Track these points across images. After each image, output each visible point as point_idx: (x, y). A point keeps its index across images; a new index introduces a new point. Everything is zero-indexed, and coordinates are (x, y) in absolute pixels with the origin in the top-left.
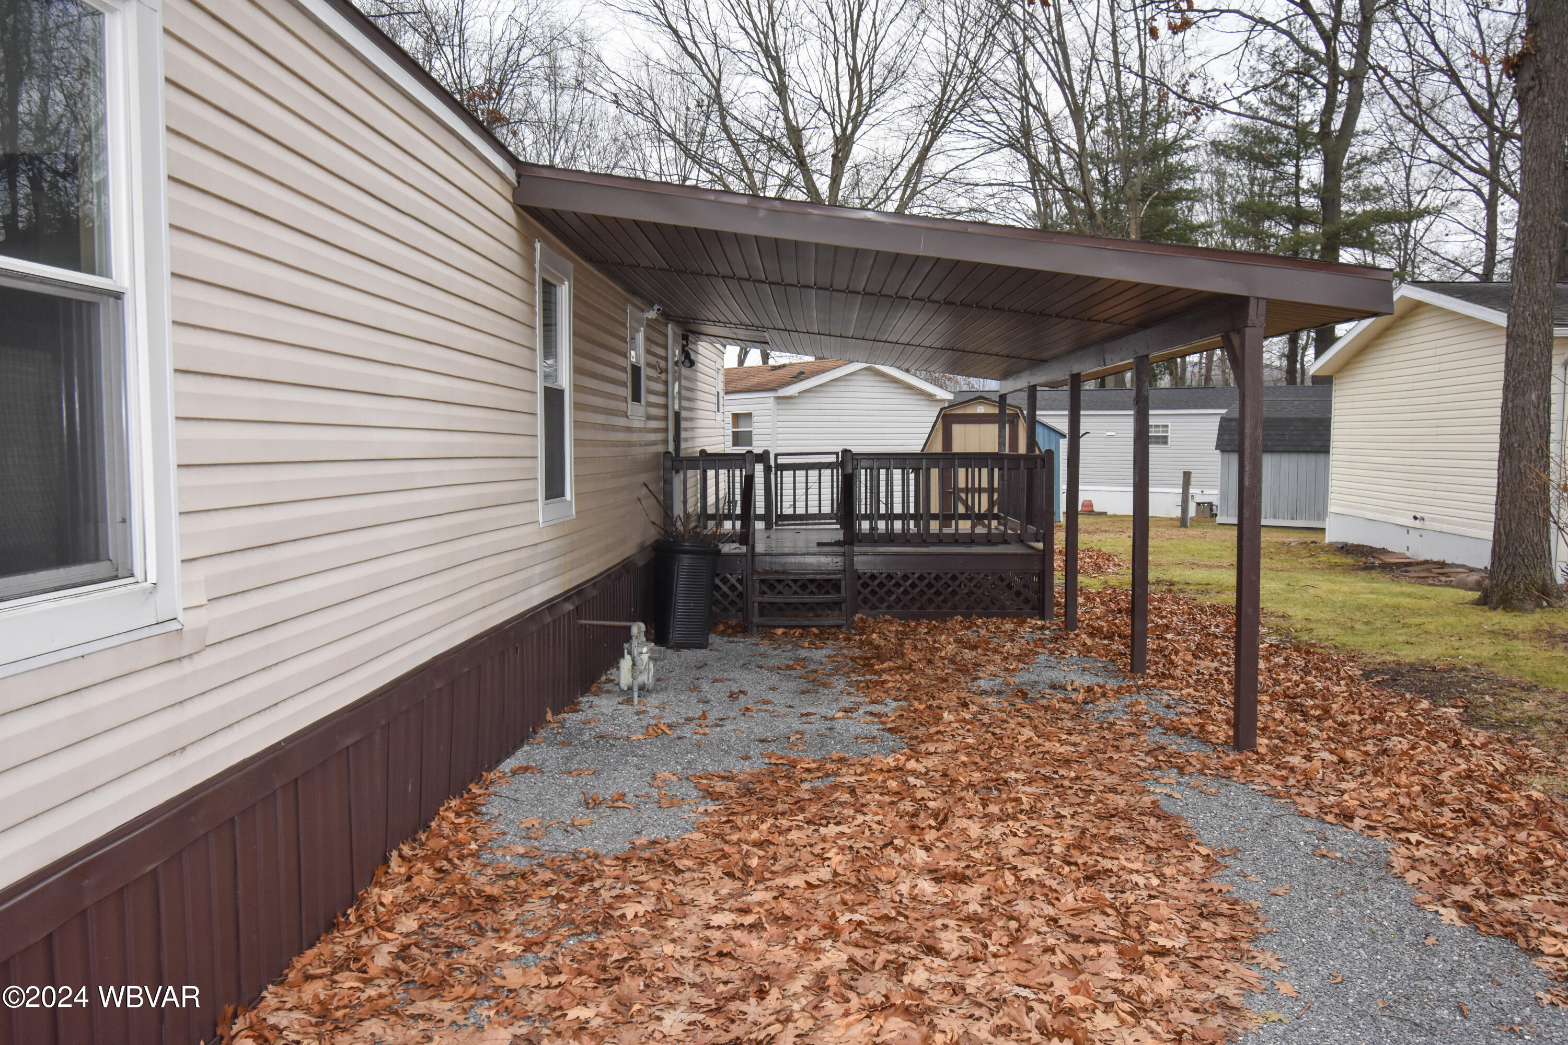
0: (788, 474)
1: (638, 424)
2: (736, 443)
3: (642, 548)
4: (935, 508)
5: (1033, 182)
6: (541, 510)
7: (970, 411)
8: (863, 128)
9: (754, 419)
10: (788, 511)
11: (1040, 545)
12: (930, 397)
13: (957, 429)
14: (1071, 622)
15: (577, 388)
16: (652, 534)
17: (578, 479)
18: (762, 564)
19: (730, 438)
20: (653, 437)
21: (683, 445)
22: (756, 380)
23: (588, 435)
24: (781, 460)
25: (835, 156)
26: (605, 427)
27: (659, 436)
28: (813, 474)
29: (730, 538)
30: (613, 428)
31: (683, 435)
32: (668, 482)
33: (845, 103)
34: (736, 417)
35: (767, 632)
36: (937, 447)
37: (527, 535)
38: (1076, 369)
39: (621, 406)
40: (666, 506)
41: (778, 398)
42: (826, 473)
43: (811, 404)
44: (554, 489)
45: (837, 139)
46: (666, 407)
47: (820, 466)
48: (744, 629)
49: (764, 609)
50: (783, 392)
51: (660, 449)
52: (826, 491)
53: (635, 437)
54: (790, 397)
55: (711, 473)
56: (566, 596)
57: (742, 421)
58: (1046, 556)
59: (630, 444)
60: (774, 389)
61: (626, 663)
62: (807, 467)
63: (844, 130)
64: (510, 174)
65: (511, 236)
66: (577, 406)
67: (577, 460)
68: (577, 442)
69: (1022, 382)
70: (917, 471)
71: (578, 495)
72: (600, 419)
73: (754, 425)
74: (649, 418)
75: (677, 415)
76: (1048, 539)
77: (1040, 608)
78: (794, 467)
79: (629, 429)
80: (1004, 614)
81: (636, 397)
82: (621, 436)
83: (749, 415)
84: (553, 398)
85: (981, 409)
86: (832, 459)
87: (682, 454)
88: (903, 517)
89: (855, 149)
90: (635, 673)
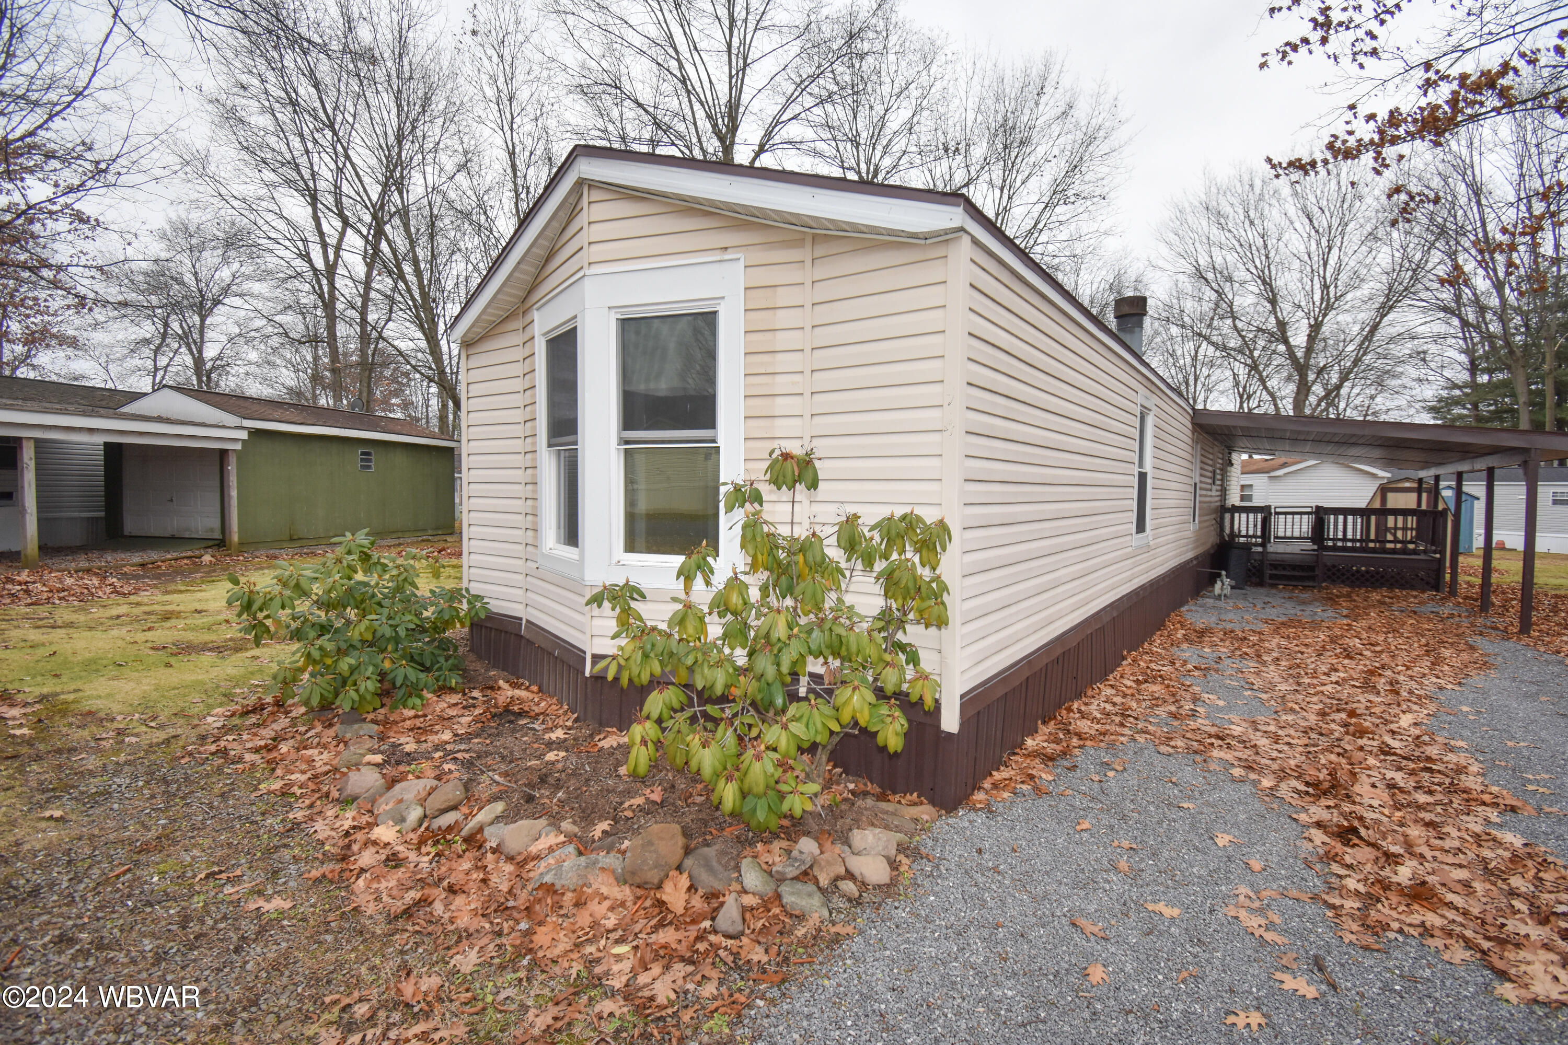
0: (1282, 517)
3: (1213, 546)
4: (1372, 537)
5: (1463, 332)
6: (1192, 526)
7: (1400, 485)
8: (1328, 318)
9: (1255, 488)
10: (1281, 534)
11: (1438, 556)
12: (1374, 476)
13: (1390, 496)
14: (1453, 592)
15: (1200, 482)
17: (1199, 516)
18: (1271, 557)
20: (1216, 499)
21: (1226, 502)
22: (1255, 467)
23: (1202, 499)
24: (1278, 510)
25: (1309, 336)
26: (1205, 496)
27: (1218, 499)
28: (1297, 517)
29: (1256, 545)
31: (1224, 498)
32: (1223, 519)
33: (1318, 303)
34: (1243, 486)
35: (1274, 586)
36: (1377, 505)
37: (1189, 532)
38: (1460, 469)
40: (1222, 528)
41: (1270, 477)
42: (1305, 517)
43: (1294, 480)
44: (1194, 519)
45: (1311, 326)
47: (1301, 513)
48: (1261, 584)
49: (1272, 577)
50: (1273, 474)
51: (1218, 504)
52: (1305, 525)
53: (1211, 500)
54: (1278, 476)
55: (1237, 515)
56: (1195, 558)
57: (1247, 489)
58: (1441, 561)
59: (1210, 503)
60: (1268, 472)
61: (1217, 586)
62: (1293, 513)
63: (1316, 319)
64: (1190, 411)
65: (1189, 433)
66: (1200, 488)
67: (1199, 509)
68: (1199, 502)
69: (1432, 472)
70: (1362, 516)
71: (1199, 522)
72: (1204, 493)
73: (1252, 491)
75: (1222, 488)
76: (1443, 552)
77: (1437, 587)
78: (1286, 513)
79: (1211, 496)
80: (1413, 588)
82: (1208, 500)
83: (1250, 486)
84: (1194, 485)
85: (1407, 485)
86: (1309, 510)
87: (1224, 506)
88: (1353, 540)
89: (1324, 329)
90: (1222, 589)
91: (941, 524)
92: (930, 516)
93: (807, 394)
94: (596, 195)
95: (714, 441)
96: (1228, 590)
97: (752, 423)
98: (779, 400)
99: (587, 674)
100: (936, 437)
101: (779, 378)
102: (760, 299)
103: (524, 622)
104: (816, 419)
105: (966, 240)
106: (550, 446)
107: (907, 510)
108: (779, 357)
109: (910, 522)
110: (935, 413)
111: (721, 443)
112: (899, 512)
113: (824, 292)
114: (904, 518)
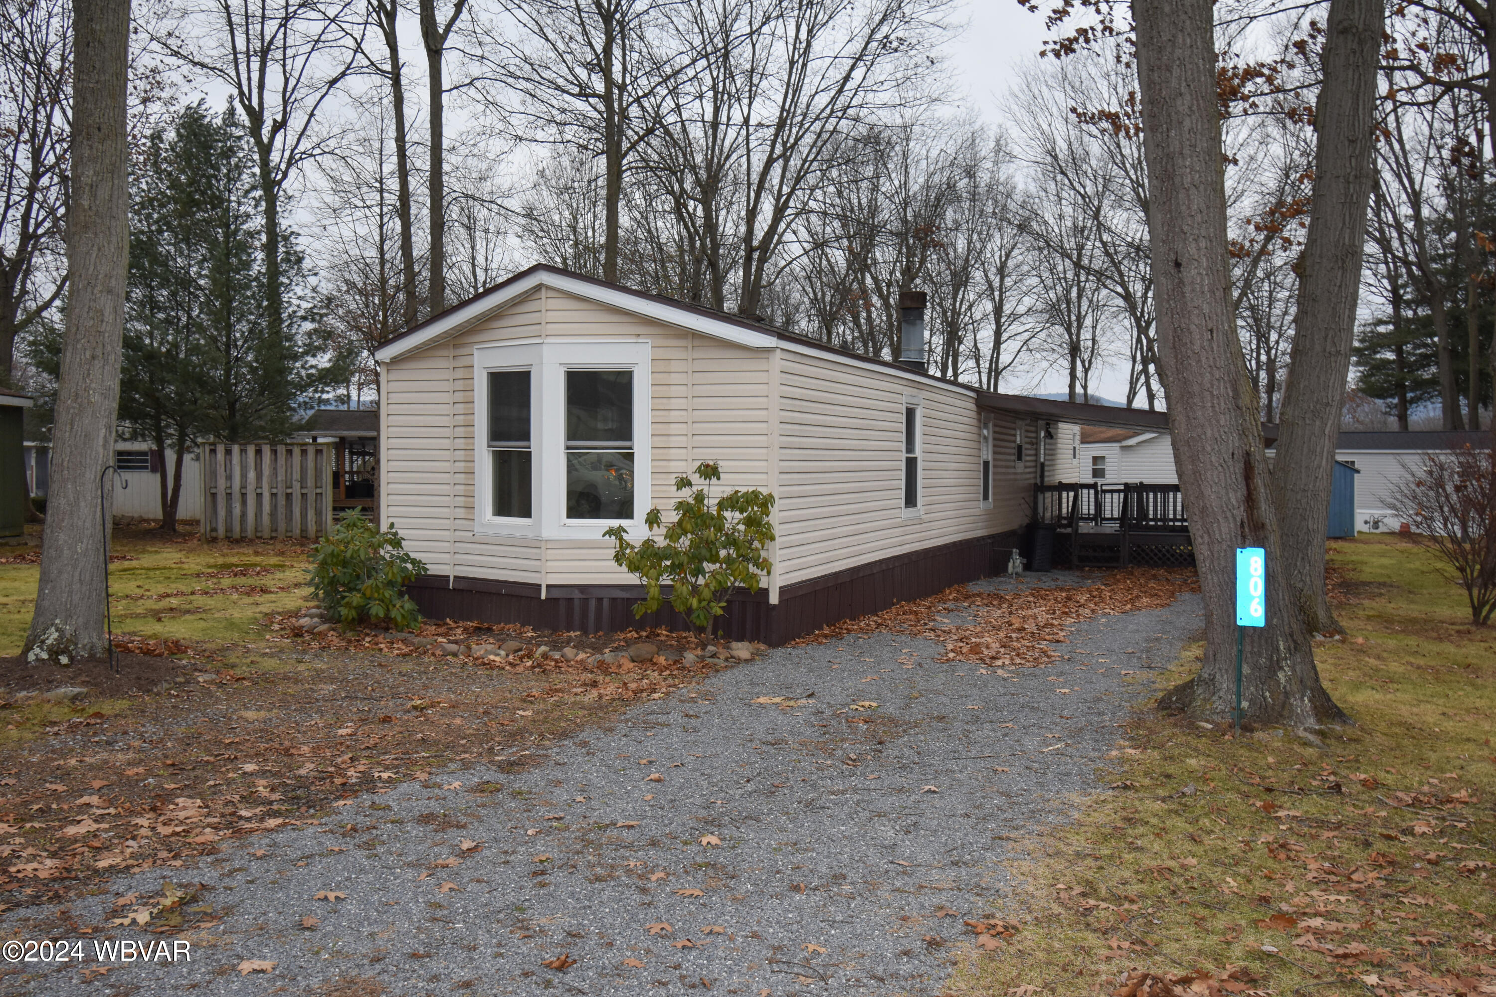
0: (1108, 496)
1: (1019, 471)
2: (1095, 474)
6: (981, 504)
9: (1105, 460)
15: (994, 460)
16: (1026, 521)
17: (994, 494)
18: (1079, 538)
19: (1090, 472)
20: (1028, 476)
21: (1046, 479)
22: (1110, 434)
23: (999, 477)
24: (1104, 488)
26: (1004, 474)
27: (1032, 476)
28: (1119, 495)
30: (1009, 474)
31: (1046, 474)
32: (1036, 498)
34: (1096, 459)
35: (1080, 568)
37: (976, 511)
39: (1012, 464)
40: (1035, 509)
41: (1122, 447)
42: (1116, 495)
43: (1146, 451)
44: (986, 497)
46: (1036, 461)
47: (1119, 491)
49: (1080, 559)
50: (1125, 443)
51: (1032, 481)
52: (1115, 505)
53: (1018, 477)
54: (1131, 446)
55: (1064, 493)
56: (989, 537)
57: (1099, 462)
59: (1016, 480)
60: (1119, 441)
61: (1010, 565)
65: (975, 415)
66: (994, 466)
67: (994, 487)
68: (994, 480)
71: (994, 500)
72: (1003, 470)
73: (1106, 464)
74: (1026, 467)
75: (1043, 465)
78: (1112, 491)
79: (1016, 474)
81: (1020, 458)
82: (1012, 477)
83: (1104, 458)
84: (986, 464)
86: (1121, 487)
87: (1046, 484)
90: (1014, 567)
91: (771, 496)
92: (765, 491)
93: (690, 423)
94: (551, 294)
95: (631, 448)
96: (1020, 569)
97: (656, 438)
98: (672, 426)
99: (543, 597)
100: (764, 451)
101: (673, 413)
102: (661, 367)
103: (452, 579)
104: (696, 438)
105: (778, 351)
106: (489, 446)
107: (754, 488)
108: (673, 400)
109: (756, 494)
110: (764, 438)
111: (636, 450)
112: (751, 489)
113: (699, 365)
114: (753, 492)
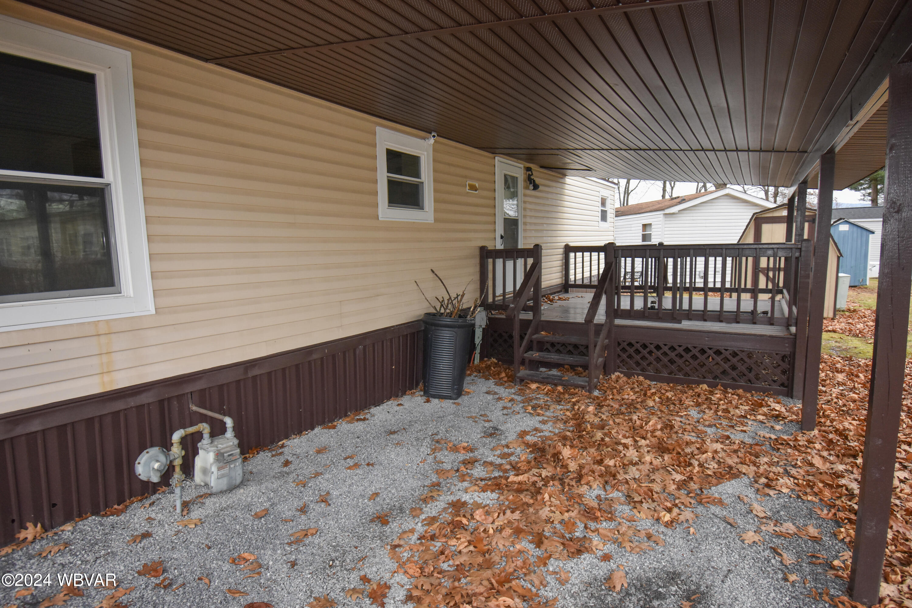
2: (644, 240)
7: (777, 214)
9: (653, 227)
13: (766, 228)
19: (641, 238)
34: (645, 226)
36: (750, 239)
41: (665, 214)
43: (686, 218)
50: (667, 211)
54: (673, 214)
57: (648, 228)
60: (663, 210)
73: (653, 230)
75: (512, 221)
83: (650, 225)
